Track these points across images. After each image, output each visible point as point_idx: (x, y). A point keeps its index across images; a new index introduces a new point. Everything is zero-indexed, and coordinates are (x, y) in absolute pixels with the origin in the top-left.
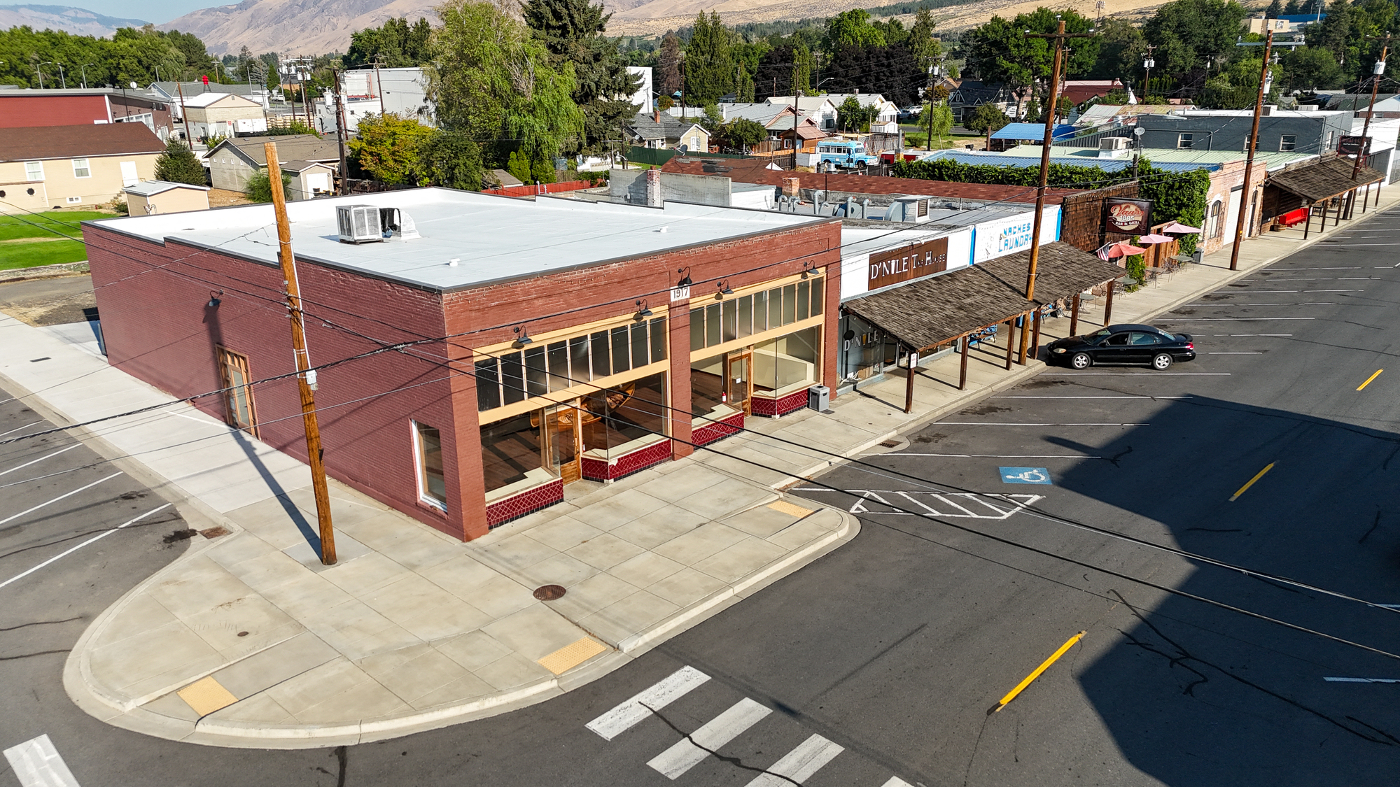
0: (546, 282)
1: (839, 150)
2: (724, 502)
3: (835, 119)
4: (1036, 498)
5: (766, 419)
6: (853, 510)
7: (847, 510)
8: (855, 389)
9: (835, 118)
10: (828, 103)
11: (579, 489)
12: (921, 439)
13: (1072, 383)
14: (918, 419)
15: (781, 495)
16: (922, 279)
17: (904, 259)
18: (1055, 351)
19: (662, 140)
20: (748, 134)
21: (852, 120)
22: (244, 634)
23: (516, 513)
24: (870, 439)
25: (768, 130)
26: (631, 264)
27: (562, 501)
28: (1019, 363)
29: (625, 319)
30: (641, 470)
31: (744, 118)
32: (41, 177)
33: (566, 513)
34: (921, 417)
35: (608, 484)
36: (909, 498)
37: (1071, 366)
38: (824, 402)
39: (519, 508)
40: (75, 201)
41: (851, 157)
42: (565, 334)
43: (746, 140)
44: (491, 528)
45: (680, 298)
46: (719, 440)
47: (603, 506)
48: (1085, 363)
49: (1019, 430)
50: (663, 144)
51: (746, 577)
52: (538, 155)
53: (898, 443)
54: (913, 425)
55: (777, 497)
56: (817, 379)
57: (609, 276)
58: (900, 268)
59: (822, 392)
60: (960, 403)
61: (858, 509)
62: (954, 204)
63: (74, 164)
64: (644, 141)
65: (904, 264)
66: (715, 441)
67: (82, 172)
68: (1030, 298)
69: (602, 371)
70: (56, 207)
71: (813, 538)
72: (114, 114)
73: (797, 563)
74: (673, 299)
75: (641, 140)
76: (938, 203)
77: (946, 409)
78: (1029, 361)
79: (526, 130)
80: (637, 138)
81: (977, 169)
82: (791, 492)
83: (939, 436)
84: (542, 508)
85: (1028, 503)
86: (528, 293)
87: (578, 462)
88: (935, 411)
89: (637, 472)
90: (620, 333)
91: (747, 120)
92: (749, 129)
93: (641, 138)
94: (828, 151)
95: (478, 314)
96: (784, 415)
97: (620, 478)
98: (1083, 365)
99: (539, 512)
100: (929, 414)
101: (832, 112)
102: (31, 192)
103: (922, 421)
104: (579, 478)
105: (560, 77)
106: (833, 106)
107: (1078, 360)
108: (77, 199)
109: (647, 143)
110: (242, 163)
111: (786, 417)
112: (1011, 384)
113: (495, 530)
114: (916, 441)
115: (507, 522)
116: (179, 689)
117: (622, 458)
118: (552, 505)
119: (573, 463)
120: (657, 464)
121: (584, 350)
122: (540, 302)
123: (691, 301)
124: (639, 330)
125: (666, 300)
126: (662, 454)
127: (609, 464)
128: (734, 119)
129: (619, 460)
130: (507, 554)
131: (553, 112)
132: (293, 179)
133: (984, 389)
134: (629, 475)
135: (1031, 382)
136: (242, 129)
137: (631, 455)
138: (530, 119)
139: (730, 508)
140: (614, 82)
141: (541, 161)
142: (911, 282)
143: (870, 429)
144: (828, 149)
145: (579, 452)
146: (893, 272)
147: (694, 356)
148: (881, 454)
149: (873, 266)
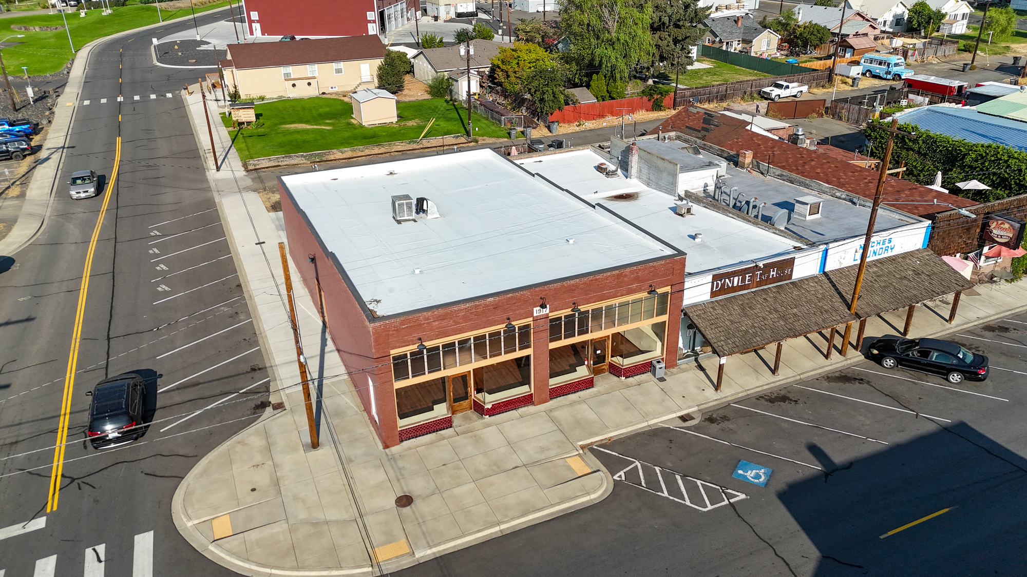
1: (880, 64)
2: (542, 450)
4: (742, 496)
5: (616, 378)
6: (616, 477)
7: (613, 475)
8: (696, 360)
9: (906, 17)
10: (900, 4)
11: (467, 419)
12: (711, 420)
13: (868, 383)
14: (720, 399)
15: (581, 452)
16: (766, 287)
17: (747, 276)
18: (871, 350)
19: (739, 41)
22: (253, 490)
24: (674, 412)
26: (502, 297)
27: (451, 427)
28: (840, 352)
29: (501, 327)
30: (509, 411)
31: (814, 22)
32: (316, 75)
33: (450, 437)
34: (725, 397)
35: (485, 418)
36: (659, 475)
37: (880, 364)
38: (660, 373)
39: (421, 431)
40: (334, 89)
41: (889, 70)
42: (455, 338)
43: (811, 42)
44: (402, 441)
45: (541, 314)
46: (572, 393)
47: (471, 437)
48: (892, 365)
49: (786, 425)
50: (739, 44)
51: (513, 519)
53: (692, 418)
54: (714, 403)
55: (577, 453)
56: (662, 353)
57: (486, 306)
58: (743, 280)
59: (658, 366)
60: (765, 387)
61: (620, 476)
63: (335, 65)
66: (569, 394)
68: (853, 311)
69: (482, 355)
71: (573, 496)
73: (552, 514)
74: (535, 315)
75: (721, 42)
76: (843, 196)
77: (749, 392)
78: (851, 352)
79: (604, 60)
80: (718, 39)
82: (592, 451)
83: (725, 418)
84: (437, 431)
85: (732, 501)
86: (428, 319)
87: (471, 401)
88: (739, 393)
89: (506, 412)
90: (495, 336)
91: (816, 24)
92: (815, 33)
95: (394, 332)
96: (629, 377)
97: (493, 415)
98: (890, 365)
99: (434, 434)
100: (732, 395)
101: (904, 12)
103: (724, 400)
104: (471, 409)
106: (906, 7)
107: (886, 361)
108: (335, 87)
111: (630, 379)
112: (819, 374)
113: (405, 443)
114: (706, 420)
115: (413, 438)
116: (213, 519)
117: (495, 403)
118: (444, 429)
119: (467, 401)
120: (521, 407)
121: (468, 345)
122: (437, 323)
123: (550, 314)
124: (509, 333)
125: (531, 315)
126: (526, 401)
127: (486, 407)
128: (806, 23)
129: (492, 404)
130: (401, 463)
133: (793, 377)
134: (500, 413)
135: (837, 374)
137: (502, 402)
139: (543, 457)
141: (615, 81)
142: (753, 290)
143: (679, 401)
144: (871, 61)
145: (471, 395)
146: (735, 284)
147: (553, 345)
148: (671, 427)
149: (715, 283)
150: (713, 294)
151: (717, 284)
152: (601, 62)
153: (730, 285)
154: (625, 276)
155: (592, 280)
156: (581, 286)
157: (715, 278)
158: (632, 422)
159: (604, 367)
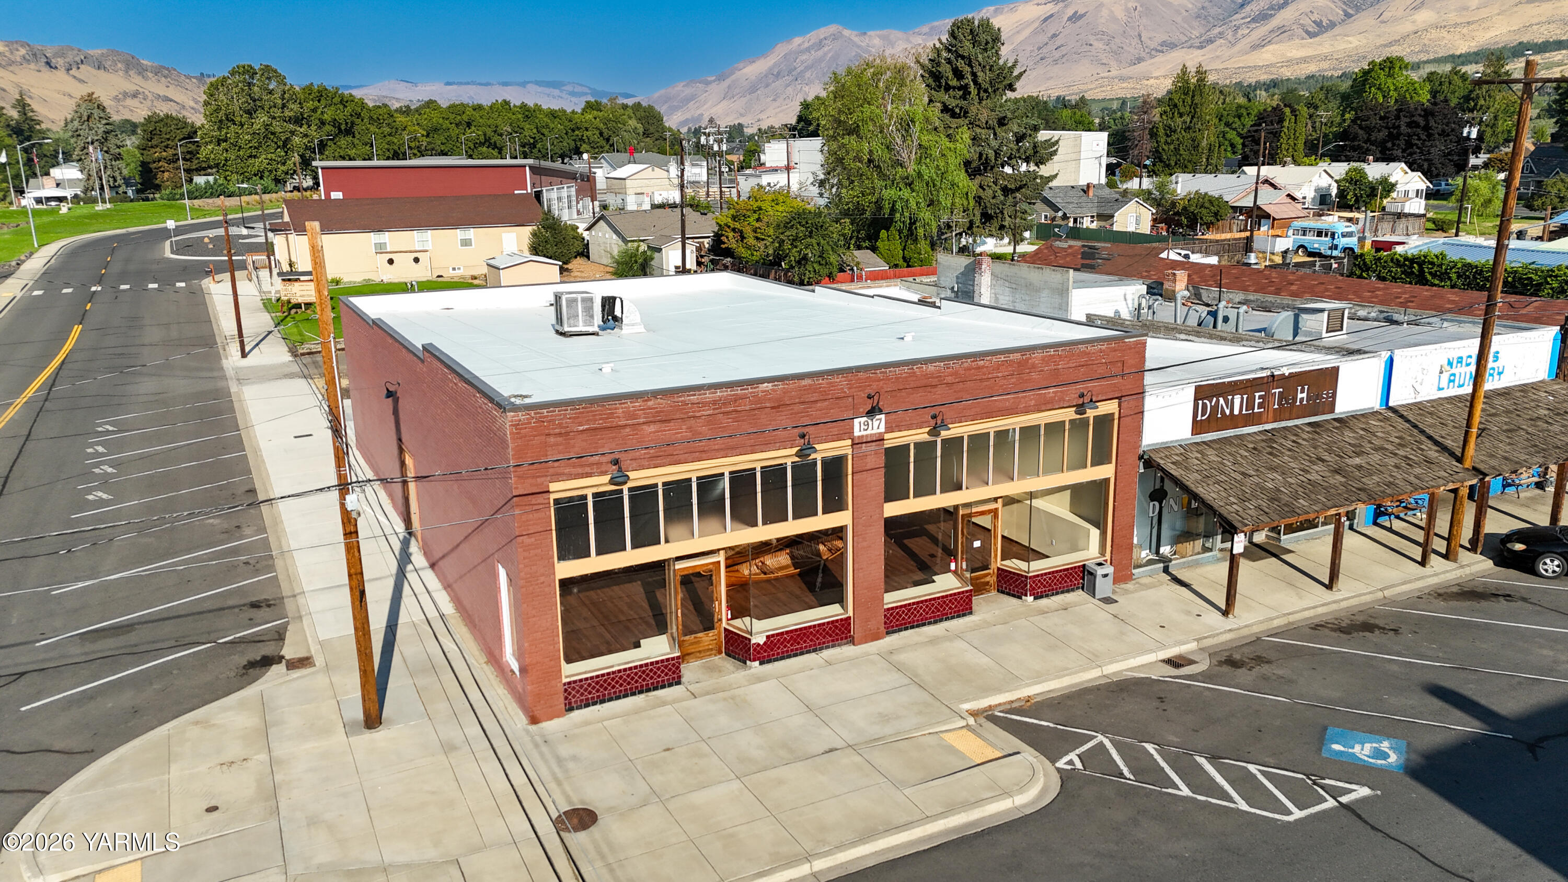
0: (661, 402)
1: (1319, 234)
2: (885, 718)
3: (1334, 194)
4: (1364, 792)
5: (1014, 601)
6: (1061, 764)
7: (1053, 761)
8: (1166, 570)
9: (1334, 191)
10: (1324, 174)
11: (711, 669)
12: (1232, 663)
13: (1524, 599)
14: (1238, 629)
15: (971, 721)
16: (1290, 423)
17: (1257, 395)
18: (1509, 545)
19: (1092, 217)
20: (1204, 211)
21: (1355, 195)
22: (212, 809)
23: (609, 694)
24: (1151, 651)
25: (1232, 207)
26: (792, 385)
27: (679, 683)
28: (1446, 556)
29: (786, 456)
30: (802, 654)
31: (1202, 191)
32: (428, 247)
33: (675, 701)
34: (1246, 626)
35: (751, 667)
36: (1157, 756)
37: (1534, 572)
38: (1104, 586)
39: (613, 687)
40: (457, 271)
41: (1335, 242)
42: (692, 470)
43: (1201, 218)
44: (571, 709)
45: (869, 432)
46: (930, 623)
47: (725, 699)
48: (1557, 569)
49: (1395, 668)
50: (1092, 222)
51: (841, 847)
52: (912, 234)
53: (1191, 662)
54: (1228, 636)
55: (963, 723)
56: (1103, 553)
57: (757, 399)
58: (1250, 405)
59: (1100, 571)
60: (1320, 610)
61: (1071, 762)
62: (1396, 317)
63: (459, 234)
64: (1068, 218)
65: (1257, 401)
66: (924, 625)
67: (466, 243)
68: (1468, 464)
69: (745, 517)
70: (439, 276)
71: (973, 800)
72: (533, 186)
73: (931, 837)
74: (857, 433)
75: (1065, 217)
76: (1373, 315)
77: (1292, 618)
78: (1465, 557)
79: (898, 206)
80: (1060, 214)
81: (1476, 267)
82: (993, 719)
83: (1259, 660)
84: (648, 690)
85: (1344, 799)
86: (633, 416)
87: (719, 632)
88: (1272, 619)
89: (795, 655)
90: (774, 475)
91: (1206, 194)
92: (1207, 205)
93: (1065, 214)
94: (1304, 235)
95: (559, 439)
96: (1041, 597)
97: (769, 662)
98: (1554, 572)
99: (642, 696)
100: (1261, 622)
101: (1330, 186)
102: (416, 260)
103: (1245, 632)
104: (720, 653)
105: (951, 145)
106: (1332, 177)
107: (1545, 564)
108: (459, 269)
109: (1072, 220)
110: (615, 236)
111: (1044, 602)
112: (1419, 590)
113: (576, 714)
114: (1220, 663)
115: (594, 704)
117: (773, 636)
118: (663, 687)
119: (711, 633)
120: (827, 647)
121: (718, 491)
122: (652, 428)
123: (887, 436)
124: (804, 472)
125: (849, 433)
126: (837, 634)
127: (753, 641)
128: (1189, 194)
129: (768, 637)
130: (565, 750)
131: (934, 185)
132: (656, 255)
133: (1370, 593)
134: (783, 658)
135: (1455, 589)
136: (658, 200)
137: (787, 632)
138: (906, 193)
139: (888, 730)
140: (1018, 150)
141: (916, 240)
142: (1268, 427)
143: (1157, 634)
144: (1304, 232)
145: (720, 620)
146: (1236, 412)
147: (894, 509)
148: (1153, 677)
149: (1200, 402)
150: (1198, 427)
151: (1204, 405)
152: (893, 210)
153: (1228, 412)
154: (1034, 366)
155: (969, 369)
156: (949, 379)
157: (1202, 393)
158: (1067, 669)
159: (988, 579)
